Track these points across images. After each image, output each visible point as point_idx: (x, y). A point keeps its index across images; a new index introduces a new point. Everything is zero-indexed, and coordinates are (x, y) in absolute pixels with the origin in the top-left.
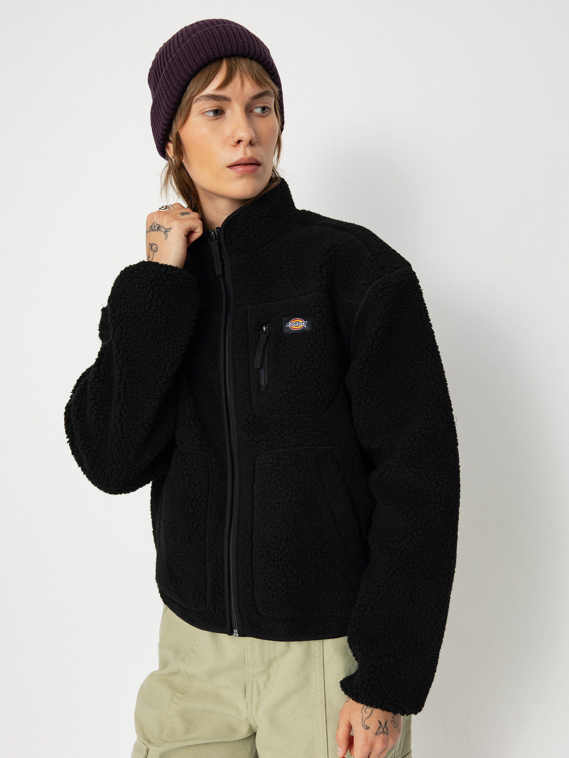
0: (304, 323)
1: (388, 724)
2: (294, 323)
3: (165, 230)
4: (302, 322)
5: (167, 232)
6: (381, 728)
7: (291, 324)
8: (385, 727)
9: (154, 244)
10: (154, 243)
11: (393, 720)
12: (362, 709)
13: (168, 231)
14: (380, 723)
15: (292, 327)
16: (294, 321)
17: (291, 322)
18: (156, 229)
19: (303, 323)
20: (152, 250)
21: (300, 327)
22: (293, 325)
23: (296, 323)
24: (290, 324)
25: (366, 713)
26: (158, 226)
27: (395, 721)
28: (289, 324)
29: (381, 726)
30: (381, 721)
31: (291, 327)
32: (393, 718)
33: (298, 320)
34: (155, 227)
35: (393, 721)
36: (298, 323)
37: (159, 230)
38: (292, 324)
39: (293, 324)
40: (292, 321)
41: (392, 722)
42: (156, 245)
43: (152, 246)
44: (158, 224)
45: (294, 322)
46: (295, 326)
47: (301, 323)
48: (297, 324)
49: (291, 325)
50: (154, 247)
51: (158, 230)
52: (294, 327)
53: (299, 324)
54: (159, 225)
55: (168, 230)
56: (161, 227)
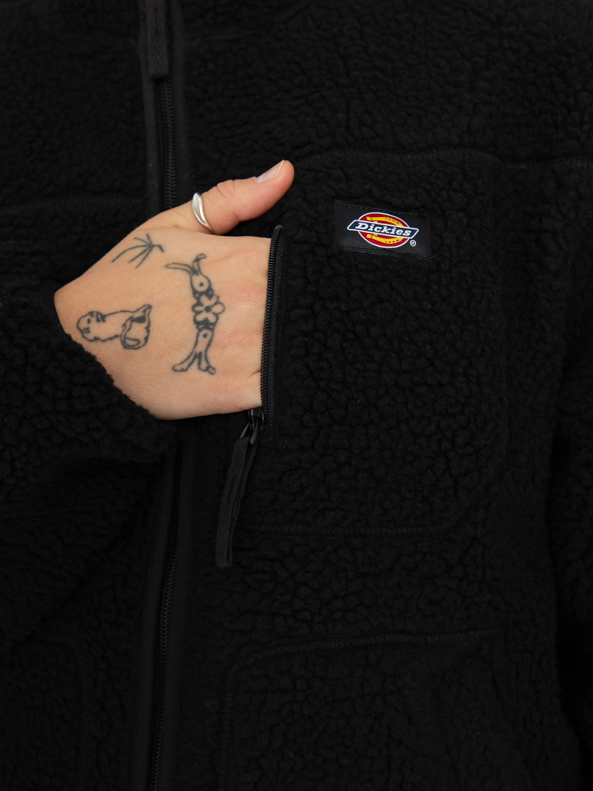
0: (408, 233)
2: (376, 225)
3: (203, 354)
4: (403, 227)
5: (196, 361)
7: (363, 226)
9: (148, 329)
10: (151, 328)
13: (199, 364)
15: (369, 236)
16: (374, 219)
17: (364, 219)
18: (200, 318)
19: (404, 230)
20: (128, 324)
21: (395, 240)
22: (371, 229)
23: (382, 226)
24: (361, 224)
26: (212, 319)
28: (357, 224)
31: (365, 235)
33: (387, 220)
34: (208, 309)
36: (388, 227)
37: (200, 330)
38: (367, 226)
39: (372, 227)
40: (368, 218)
42: (146, 339)
43: (141, 320)
44: (217, 318)
45: (376, 223)
46: (379, 236)
47: (398, 228)
48: (385, 230)
49: (367, 230)
50: (138, 331)
51: (197, 323)
52: (374, 238)
53: (393, 233)
54: (214, 324)
55: (204, 365)
56: (209, 333)
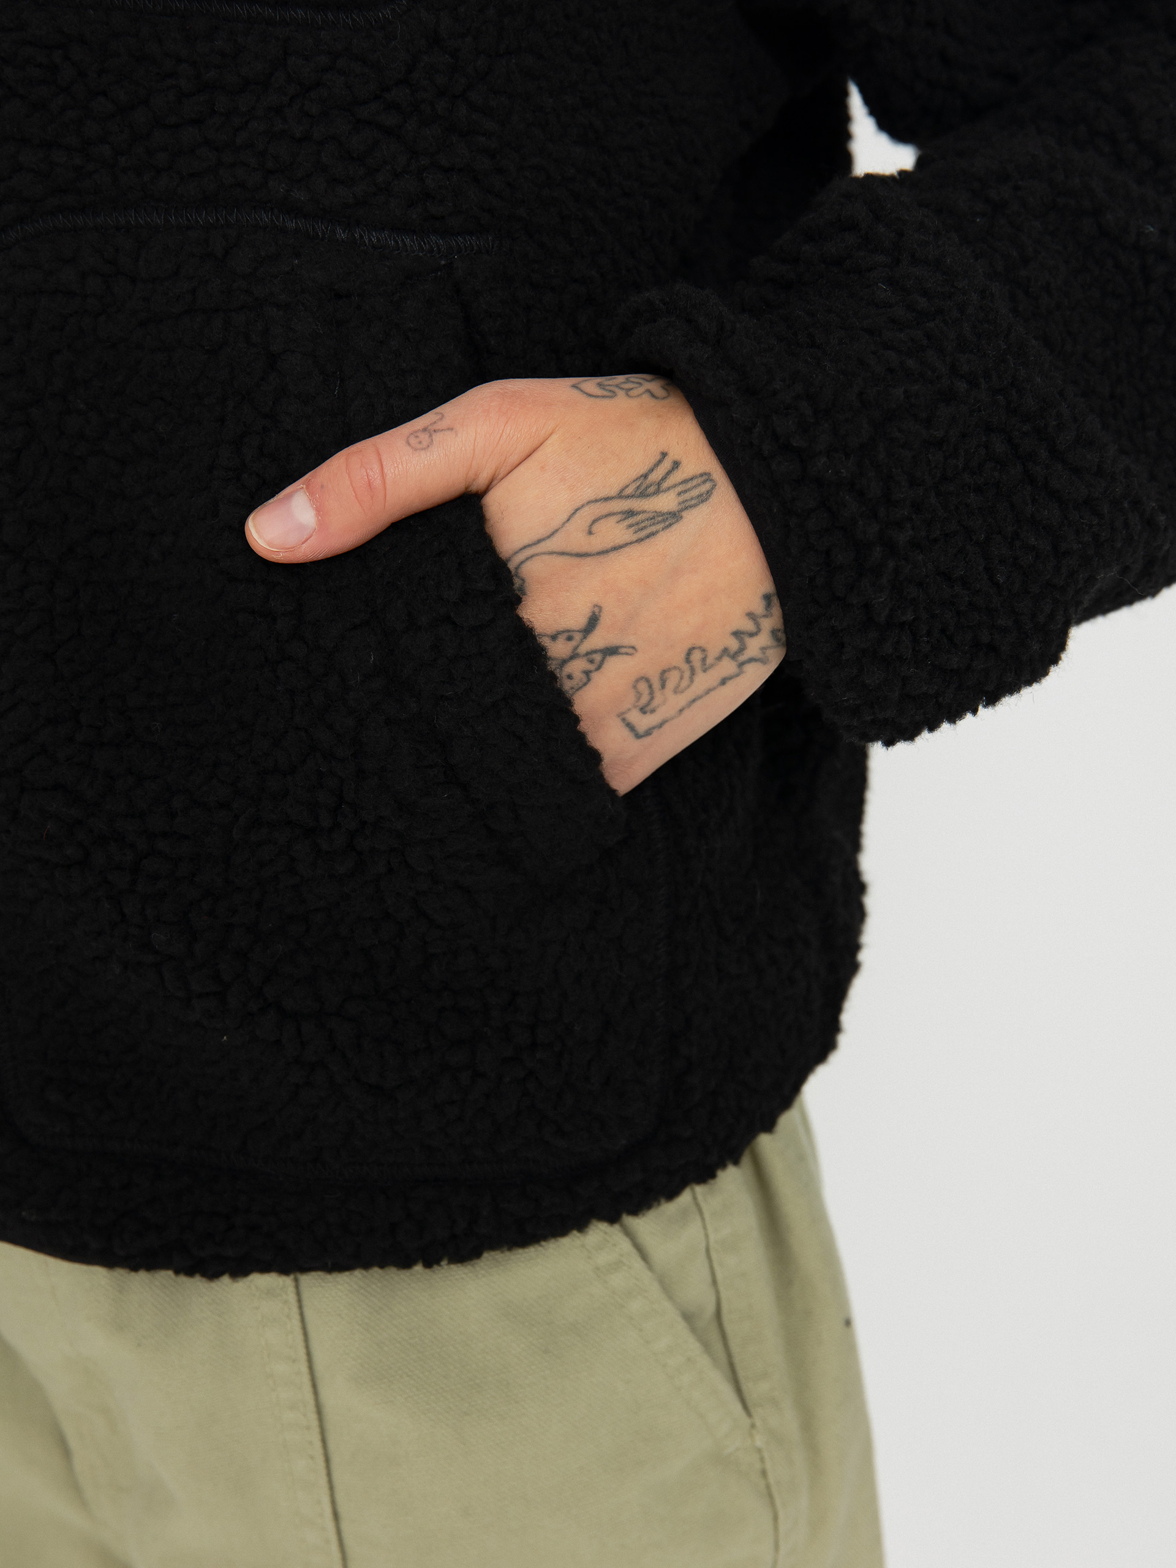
1: (614, 664)
6: (573, 643)
8: (592, 661)
11: (656, 685)
12: (596, 501)
14: (593, 622)
25: (590, 533)
27: (652, 699)
29: (578, 637)
30: (605, 620)
32: (664, 672)
35: (650, 686)
41: (643, 687)
